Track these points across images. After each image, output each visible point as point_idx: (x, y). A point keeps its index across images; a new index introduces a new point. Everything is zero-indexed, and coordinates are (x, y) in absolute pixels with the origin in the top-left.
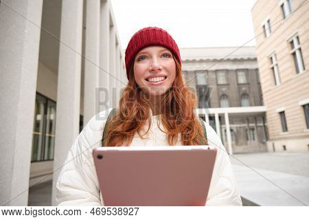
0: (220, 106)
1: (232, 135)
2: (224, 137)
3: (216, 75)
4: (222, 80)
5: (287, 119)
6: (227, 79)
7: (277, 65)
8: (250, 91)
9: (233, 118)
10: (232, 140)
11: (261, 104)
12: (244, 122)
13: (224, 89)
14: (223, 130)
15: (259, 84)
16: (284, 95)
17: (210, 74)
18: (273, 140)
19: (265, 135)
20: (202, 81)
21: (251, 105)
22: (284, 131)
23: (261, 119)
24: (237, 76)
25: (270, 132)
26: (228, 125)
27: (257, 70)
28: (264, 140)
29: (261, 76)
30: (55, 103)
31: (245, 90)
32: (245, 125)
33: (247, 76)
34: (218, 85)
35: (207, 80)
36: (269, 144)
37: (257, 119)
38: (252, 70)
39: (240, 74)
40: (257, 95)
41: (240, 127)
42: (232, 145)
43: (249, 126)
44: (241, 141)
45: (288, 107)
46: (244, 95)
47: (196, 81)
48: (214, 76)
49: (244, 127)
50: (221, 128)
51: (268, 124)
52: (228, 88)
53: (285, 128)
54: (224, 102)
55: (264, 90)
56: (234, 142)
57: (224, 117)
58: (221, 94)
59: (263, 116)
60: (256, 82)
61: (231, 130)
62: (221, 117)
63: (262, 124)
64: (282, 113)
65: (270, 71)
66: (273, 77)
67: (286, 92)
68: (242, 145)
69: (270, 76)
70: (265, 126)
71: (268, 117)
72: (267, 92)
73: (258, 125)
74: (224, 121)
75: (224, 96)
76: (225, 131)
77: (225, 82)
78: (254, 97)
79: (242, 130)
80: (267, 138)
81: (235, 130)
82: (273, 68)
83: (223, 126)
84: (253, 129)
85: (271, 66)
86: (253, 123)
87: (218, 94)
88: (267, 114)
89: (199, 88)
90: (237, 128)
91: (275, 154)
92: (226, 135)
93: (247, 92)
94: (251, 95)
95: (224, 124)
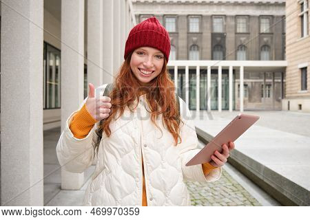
0: (236, 59)
1: (245, 91)
2: (236, 92)
3: (236, 21)
4: (241, 28)
5: (308, 76)
6: (248, 27)
7: (307, 12)
8: (272, 42)
9: (249, 72)
10: (245, 96)
11: (283, 58)
12: (260, 78)
13: (243, 39)
14: (237, 84)
15: (284, 34)
17: (228, 19)
18: (288, 98)
19: (282, 93)
20: (218, 29)
21: (271, 59)
22: (302, 90)
23: (280, 74)
24: (260, 23)
25: (288, 89)
26: (242, 80)
27: (284, 17)
28: (280, 98)
29: (287, 25)
30: (60, 51)
31: (267, 41)
32: (262, 80)
33: (271, 24)
34: (236, 33)
35: (225, 27)
36: (285, 102)
37: (276, 74)
38: (278, 17)
39: (263, 21)
40: (281, 47)
41: (255, 82)
42: (244, 102)
43: (265, 82)
44: (255, 97)
46: (265, 47)
47: (212, 27)
48: (233, 23)
49: (260, 82)
50: (234, 83)
51: (287, 80)
52: (248, 38)
53: (304, 86)
54: (242, 54)
55: (287, 43)
56: (247, 99)
57: (239, 71)
58: (239, 44)
59: (282, 71)
60: (280, 32)
61: (245, 85)
62: (236, 71)
63: (280, 81)
64: (304, 69)
65: (297, 20)
68: (255, 102)
69: (297, 26)
70: (283, 82)
71: (288, 73)
72: (290, 44)
73: (276, 80)
74: (239, 74)
75: (242, 47)
76: (239, 85)
77: (245, 31)
78: (276, 50)
79: (257, 85)
80: (283, 96)
81: (250, 85)
82: (302, 16)
83: (236, 80)
84: (269, 85)
85: (301, 14)
86: (270, 78)
87: (236, 44)
88: (287, 69)
89: (214, 35)
90: (252, 82)
91: (289, 112)
92: (239, 91)
93: (269, 43)
94: (273, 47)
95: (239, 78)
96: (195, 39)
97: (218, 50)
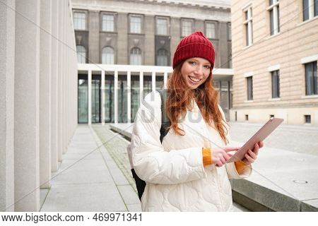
3: (181, 24)
4: (187, 32)
5: (254, 85)
7: (251, 21)
8: (217, 49)
11: (229, 66)
16: (255, 58)
17: (173, 22)
18: (235, 108)
19: (228, 103)
20: (162, 31)
22: (248, 99)
23: (227, 83)
24: (205, 28)
25: (235, 99)
27: (229, 23)
28: (227, 108)
33: (216, 30)
34: (181, 37)
35: (169, 30)
36: (232, 112)
37: (222, 83)
38: (223, 23)
39: (209, 26)
40: (226, 55)
45: (257, 72)
47: (155, 29)
48: (178, 26)
51: (234, 90)
53: (250, 96)
55: (233, 51)
59: (229, 80)
60: (225, 39)
63: (226, 90)
64: (250, 79)
65: (242, 28)
66: (245, 35)
67: (257, 54)
69: (242, 34)
70: (229, 91)
71: (234, 82)
73: (222, 89)
78: (222, 57)
80: (230, 106)
82: (247, 25)
85: (246, 22)
86: (217, 87)
88: (234, 78)
89: (157, 38)
91: (237, 123)
96: (136, 41)
97: (162, 55)
